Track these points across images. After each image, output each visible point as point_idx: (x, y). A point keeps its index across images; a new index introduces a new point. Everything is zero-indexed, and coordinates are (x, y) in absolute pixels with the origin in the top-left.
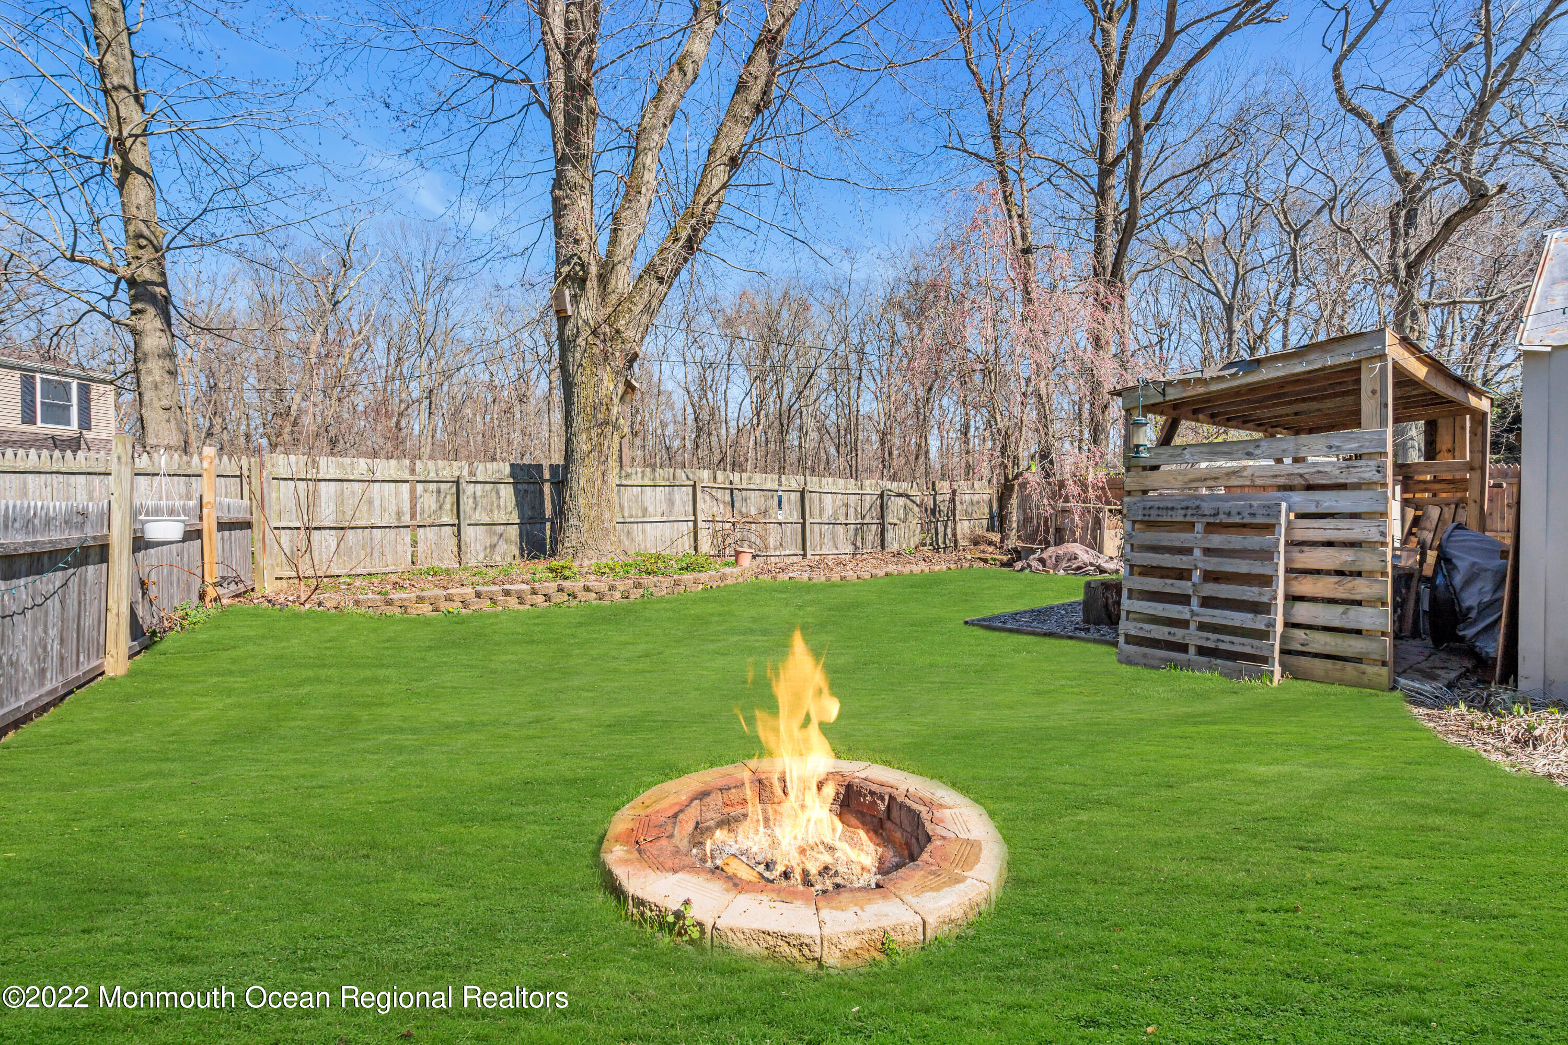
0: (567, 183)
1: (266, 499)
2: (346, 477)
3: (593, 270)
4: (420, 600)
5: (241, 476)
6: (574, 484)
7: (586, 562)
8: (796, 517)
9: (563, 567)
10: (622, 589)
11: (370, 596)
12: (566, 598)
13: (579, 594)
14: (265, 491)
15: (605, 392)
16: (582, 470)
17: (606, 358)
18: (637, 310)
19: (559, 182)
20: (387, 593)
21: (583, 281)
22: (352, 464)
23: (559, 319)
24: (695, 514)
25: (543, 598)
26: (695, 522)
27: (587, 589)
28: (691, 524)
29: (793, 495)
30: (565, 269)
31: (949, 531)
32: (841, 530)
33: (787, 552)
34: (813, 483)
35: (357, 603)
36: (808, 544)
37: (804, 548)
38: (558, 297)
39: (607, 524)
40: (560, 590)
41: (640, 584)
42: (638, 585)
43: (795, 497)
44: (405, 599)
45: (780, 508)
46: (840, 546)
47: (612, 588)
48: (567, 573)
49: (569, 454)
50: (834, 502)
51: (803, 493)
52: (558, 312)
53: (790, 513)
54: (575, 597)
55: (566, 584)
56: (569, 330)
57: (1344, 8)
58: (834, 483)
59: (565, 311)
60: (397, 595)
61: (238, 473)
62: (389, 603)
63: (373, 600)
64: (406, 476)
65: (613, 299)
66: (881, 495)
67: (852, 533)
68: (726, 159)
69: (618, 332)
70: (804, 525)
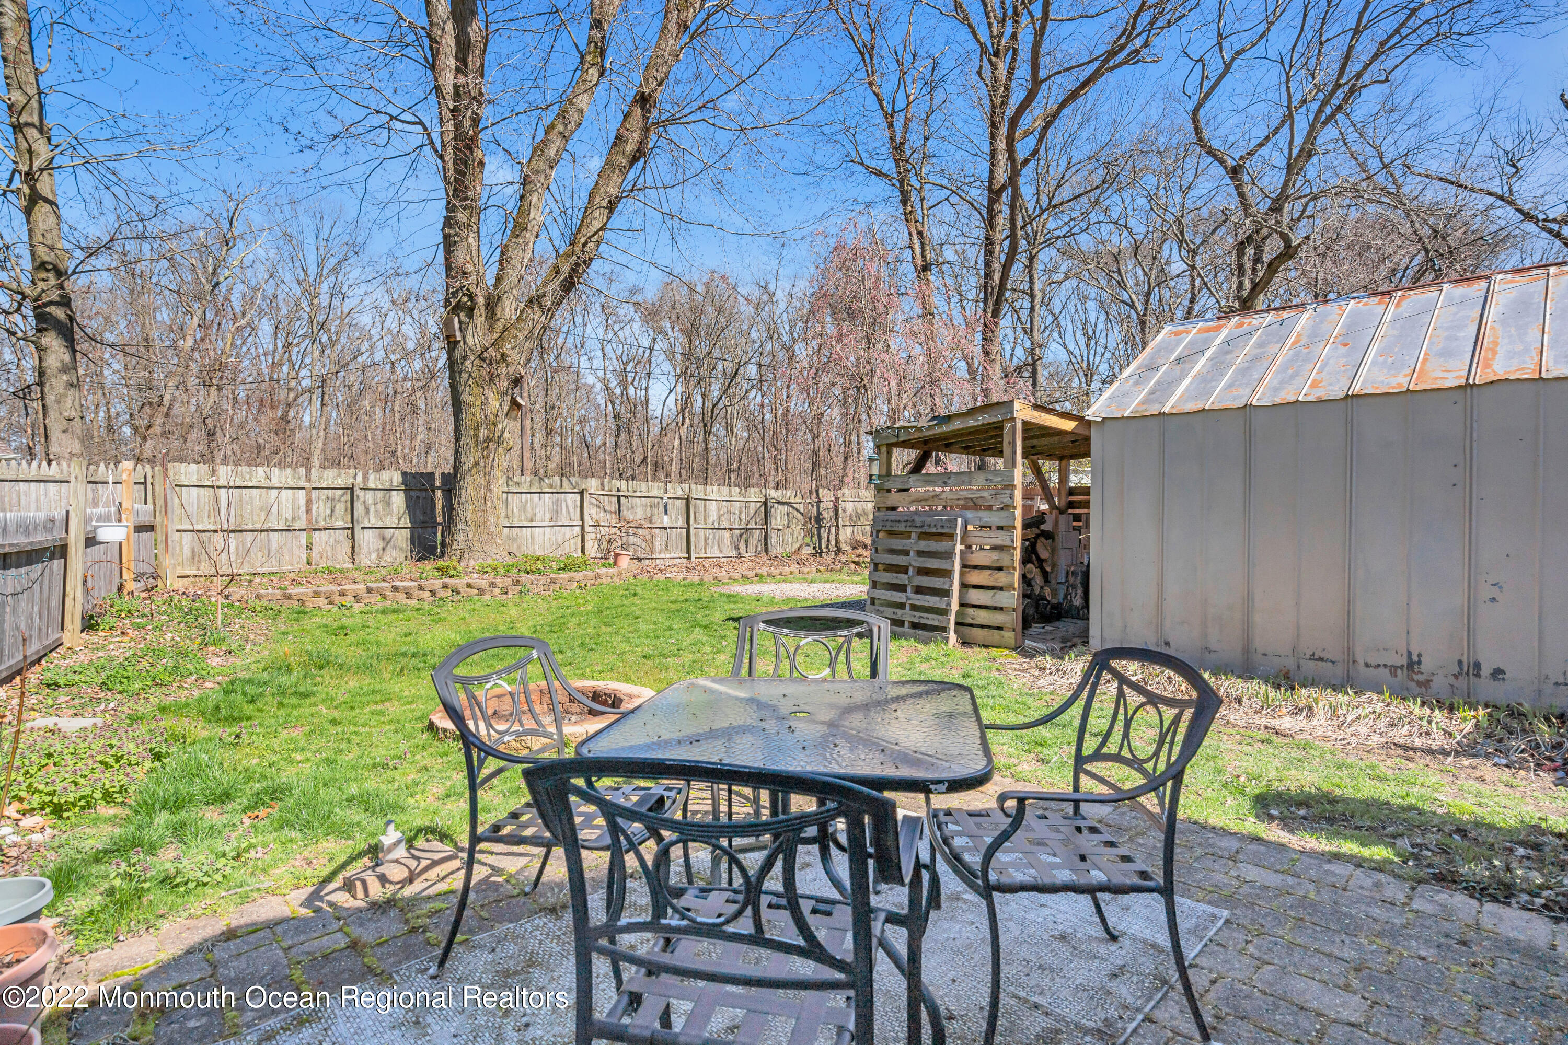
0: (456, 223)
1: (169, 504)
2: (245, 484)
3: (481, 301)
4: (316, 594)
5: (144, 484)
6: (463, 492)
7: (472, 563)
8: (681, 522)
9: (448, 567)
10: (501, 585)
11: (270, 591)
12: (450, 593)
13: (462, 590)
14: (168, 497)
15: (491, 410)
16: (469, 479)
17: (491, 380)
18: (521, 336)
19: (448, 222)
20: (286, 589)
21: (470, 311)
22: (250, 473)
23: (449, 343)
24: (582, 519)
25: (429, 594)
26: (582, 526)
27: (469, 586)
28: (578, 529)
29: (678, 502)
30: (454, 301)
31: (832, 537)
32: (726, 534)
33: (672, 555)
34: (698, 491)
35: (259, 597)
36: (692, 548)
37: (688, 552)
38: (448, 324)
39: (492, 528)
40: (445, 586)
41: (518, 582)
42: (516, 583)
43: (680, 504)
44: (302, 594)
45: (666, 513)
46: (724, 550)
47: (492, 585)
48: (452, 572)
49: (457, 466)
50: (719, 508)
51: (688, 500)
52: (448, 337)
53: (673, 519)
54: (458, 593)
55: (450, 581)
56: (457, 355)
57: (1200, 60)
58: (719, 491)
59: (454, 336)
60: (295, 591)
61: (142, 480)
62: (288, 597)
63: (274, 595)
64: (301, 484)
65: (499, 326)
66: (765, 503)
67: (735, 538)
68: (604, 203)
69: (503, 356)
70: (688, 530)
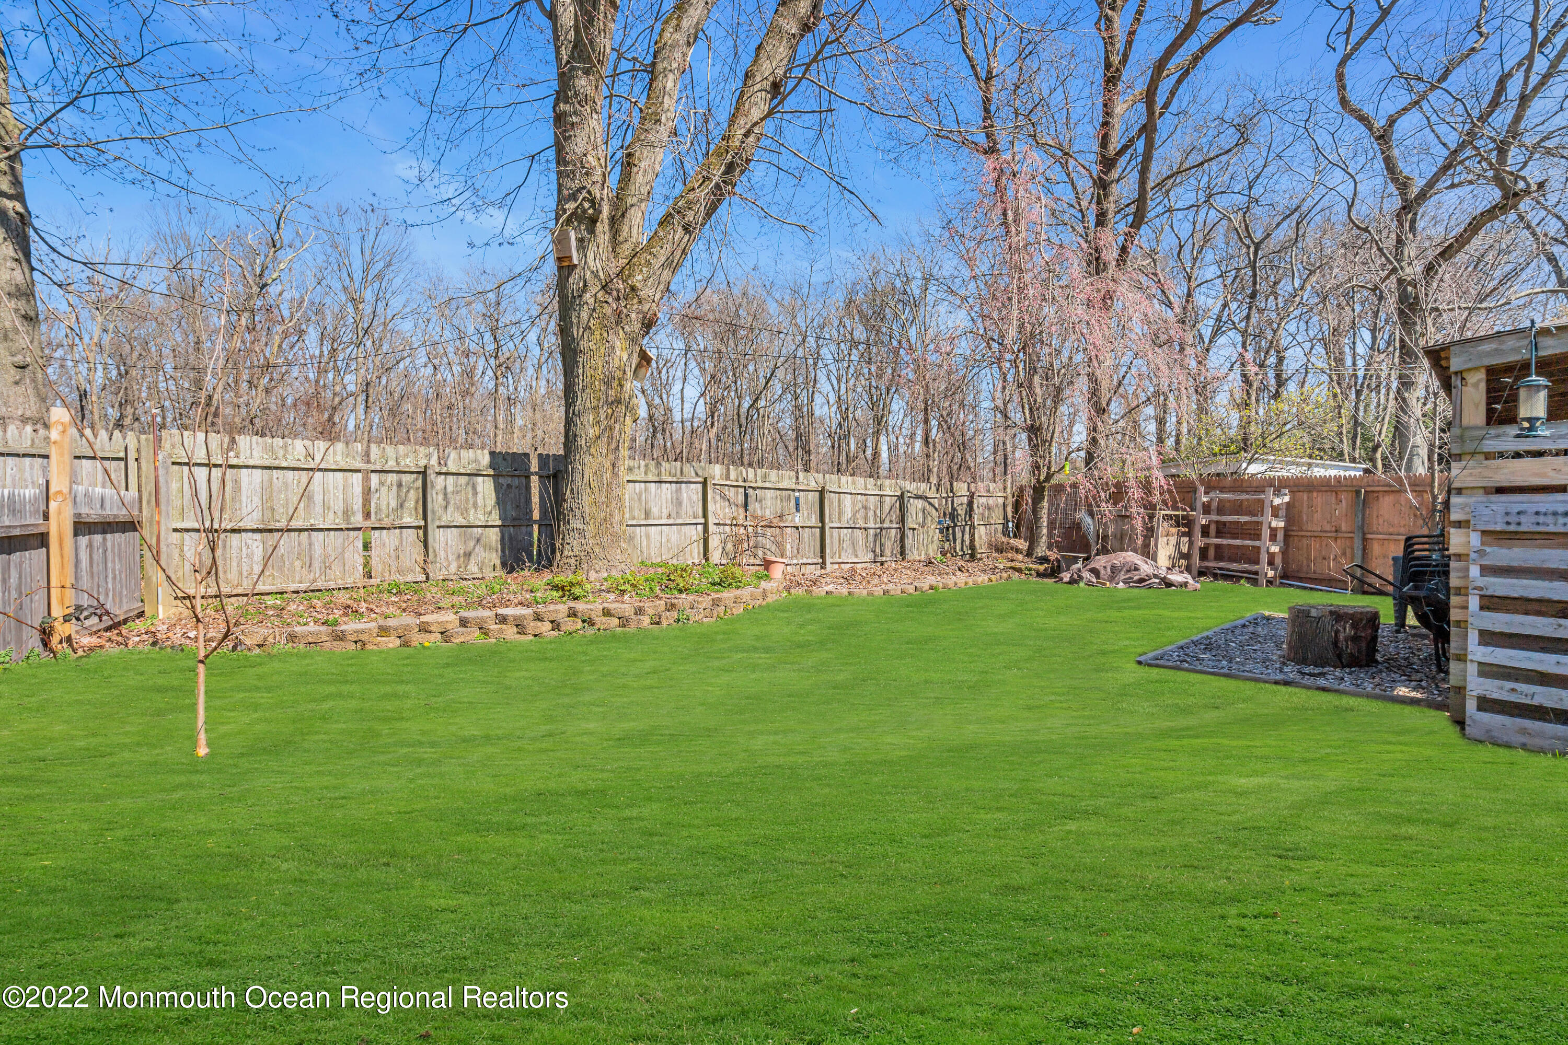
0: (576, 95)
1: (163, 490)
2: (276, 463)
3: (606, 209)
4: (384, 631)
5: (125, 459)
6: (577, 478)
7: (593, 576)
8: (814, 520)
9: (572, 584)
10: (651, 612)
11: (312, 627)
12: (580, 625)
13: (597, 620)
14: (161, 479)
15: (617, 363)
16: (587, 459)
17: (619, 321)
18: (657, 263)
19: (564, 91)
20: (336, 623)
21: (593, 221)
22: (285, 447)
23: (560, 268)
24: (705, 515)
25: (549, 626)
26: (705, 525)
27: (607, 613)
28: (700, 528)
29: (811, 495)
30: (571, 206)
31: (967, 537)
32: (860, 534)
33: (805, 561)
34: (833, 482)
35: (292, 638)
36: (828, 551)
37: (823, 556)
38: (561, 241)
39: (617, 528)
40: (573, 614)
41: (673, 605)
42: (671, 607)
43: (813, 497)
44: (362, 631)
45: (797, 510)
46: (859, 553)
47: (639, 611)
48: (577, 591)
49: (569, 441)
50: (853, 504)
51: (822, 493)
52: (559, 259)
53: (806, 517)
54: (592, 624)
55: (580, 606)
56: (574, 283)
58: (854, 483)
59: (570, 258)
60: (350, 626)
61: (122, 455)
62: (340, 637)
63: (317, 634)
64: (358, 465)
65: (626, 249)
66: (901, 497)
67: (871, 538)
68: (767, 85)
69: (633, 289)
70: (822, 529)
